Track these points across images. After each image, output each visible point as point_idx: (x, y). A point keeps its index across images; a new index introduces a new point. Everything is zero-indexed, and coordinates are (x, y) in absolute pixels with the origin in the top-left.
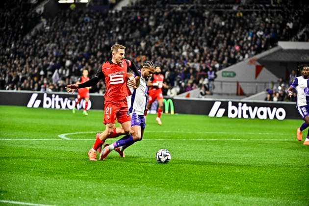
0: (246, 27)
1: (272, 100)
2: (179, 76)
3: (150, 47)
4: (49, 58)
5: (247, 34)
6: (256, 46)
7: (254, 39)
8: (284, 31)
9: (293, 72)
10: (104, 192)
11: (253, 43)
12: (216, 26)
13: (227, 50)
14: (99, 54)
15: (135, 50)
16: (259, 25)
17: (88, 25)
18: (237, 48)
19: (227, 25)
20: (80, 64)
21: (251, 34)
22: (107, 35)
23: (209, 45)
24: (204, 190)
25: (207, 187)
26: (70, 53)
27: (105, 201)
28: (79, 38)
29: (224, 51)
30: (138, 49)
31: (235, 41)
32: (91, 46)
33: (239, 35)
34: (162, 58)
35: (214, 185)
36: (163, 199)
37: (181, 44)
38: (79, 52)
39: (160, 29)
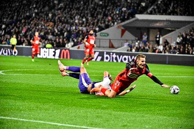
0: (115, 5)
1: (132, 51)
2: (73, 35)
3: (55, 17)
5: (116, 9)
6: (122, 17)
7: (120, 13)
8: (140, 8)
9: (145, 34)
10: (27, 107)
11: (120, 15)
12: (96, 5)
13: (103, 19)
14: (23, 21)
15: (45, 19)
16: (124, 4)
17: (16, 3)
18: (110, 18)
19: (103, 4)
20: (11, 27)
21: (118, 9)
22: (28, 9)
23: (92, 16)
24: (89, 107)
25: (92, 105)
26: (5, 20)
27: (27, 113)
28: (10, 11)
29: (102, 20)
30: (48, 18)
31: (109, 13)
32: (18, 16)
33: (111, 10)
34: (63, 24)
35: (96, 104)
36: (64, 112)
37: (74, 15)
38: (10, 19)
39: (61, 6)
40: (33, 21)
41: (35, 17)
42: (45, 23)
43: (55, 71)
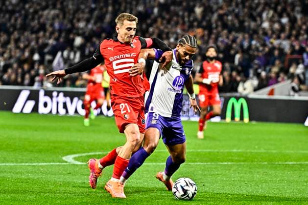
2: (256, 61)
3: (210, 14)
4: (48, 34)
15: (186, 19)
23: (305, 10)
26: (82, 25)
34: (230, 32)
37: (259, 9)
38: (95, 23)
40: (155, 26)
41: (160, 15)
42: (183, 30)
43: (210, 153)
